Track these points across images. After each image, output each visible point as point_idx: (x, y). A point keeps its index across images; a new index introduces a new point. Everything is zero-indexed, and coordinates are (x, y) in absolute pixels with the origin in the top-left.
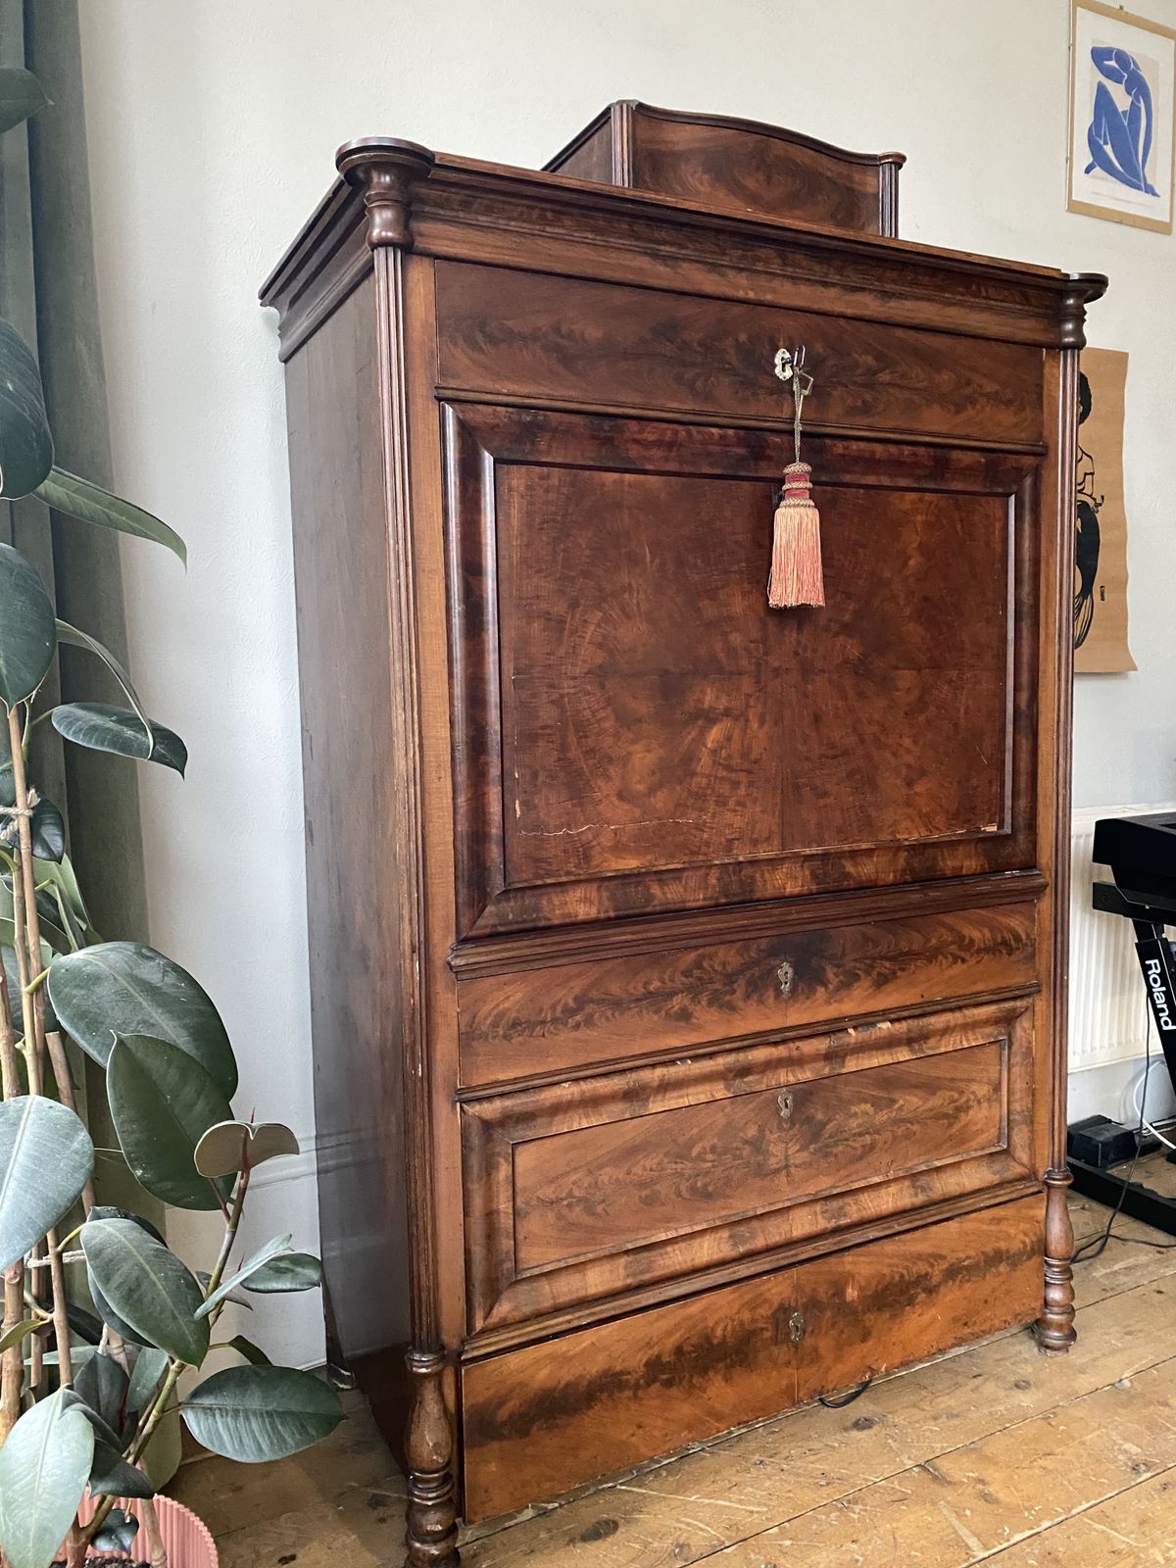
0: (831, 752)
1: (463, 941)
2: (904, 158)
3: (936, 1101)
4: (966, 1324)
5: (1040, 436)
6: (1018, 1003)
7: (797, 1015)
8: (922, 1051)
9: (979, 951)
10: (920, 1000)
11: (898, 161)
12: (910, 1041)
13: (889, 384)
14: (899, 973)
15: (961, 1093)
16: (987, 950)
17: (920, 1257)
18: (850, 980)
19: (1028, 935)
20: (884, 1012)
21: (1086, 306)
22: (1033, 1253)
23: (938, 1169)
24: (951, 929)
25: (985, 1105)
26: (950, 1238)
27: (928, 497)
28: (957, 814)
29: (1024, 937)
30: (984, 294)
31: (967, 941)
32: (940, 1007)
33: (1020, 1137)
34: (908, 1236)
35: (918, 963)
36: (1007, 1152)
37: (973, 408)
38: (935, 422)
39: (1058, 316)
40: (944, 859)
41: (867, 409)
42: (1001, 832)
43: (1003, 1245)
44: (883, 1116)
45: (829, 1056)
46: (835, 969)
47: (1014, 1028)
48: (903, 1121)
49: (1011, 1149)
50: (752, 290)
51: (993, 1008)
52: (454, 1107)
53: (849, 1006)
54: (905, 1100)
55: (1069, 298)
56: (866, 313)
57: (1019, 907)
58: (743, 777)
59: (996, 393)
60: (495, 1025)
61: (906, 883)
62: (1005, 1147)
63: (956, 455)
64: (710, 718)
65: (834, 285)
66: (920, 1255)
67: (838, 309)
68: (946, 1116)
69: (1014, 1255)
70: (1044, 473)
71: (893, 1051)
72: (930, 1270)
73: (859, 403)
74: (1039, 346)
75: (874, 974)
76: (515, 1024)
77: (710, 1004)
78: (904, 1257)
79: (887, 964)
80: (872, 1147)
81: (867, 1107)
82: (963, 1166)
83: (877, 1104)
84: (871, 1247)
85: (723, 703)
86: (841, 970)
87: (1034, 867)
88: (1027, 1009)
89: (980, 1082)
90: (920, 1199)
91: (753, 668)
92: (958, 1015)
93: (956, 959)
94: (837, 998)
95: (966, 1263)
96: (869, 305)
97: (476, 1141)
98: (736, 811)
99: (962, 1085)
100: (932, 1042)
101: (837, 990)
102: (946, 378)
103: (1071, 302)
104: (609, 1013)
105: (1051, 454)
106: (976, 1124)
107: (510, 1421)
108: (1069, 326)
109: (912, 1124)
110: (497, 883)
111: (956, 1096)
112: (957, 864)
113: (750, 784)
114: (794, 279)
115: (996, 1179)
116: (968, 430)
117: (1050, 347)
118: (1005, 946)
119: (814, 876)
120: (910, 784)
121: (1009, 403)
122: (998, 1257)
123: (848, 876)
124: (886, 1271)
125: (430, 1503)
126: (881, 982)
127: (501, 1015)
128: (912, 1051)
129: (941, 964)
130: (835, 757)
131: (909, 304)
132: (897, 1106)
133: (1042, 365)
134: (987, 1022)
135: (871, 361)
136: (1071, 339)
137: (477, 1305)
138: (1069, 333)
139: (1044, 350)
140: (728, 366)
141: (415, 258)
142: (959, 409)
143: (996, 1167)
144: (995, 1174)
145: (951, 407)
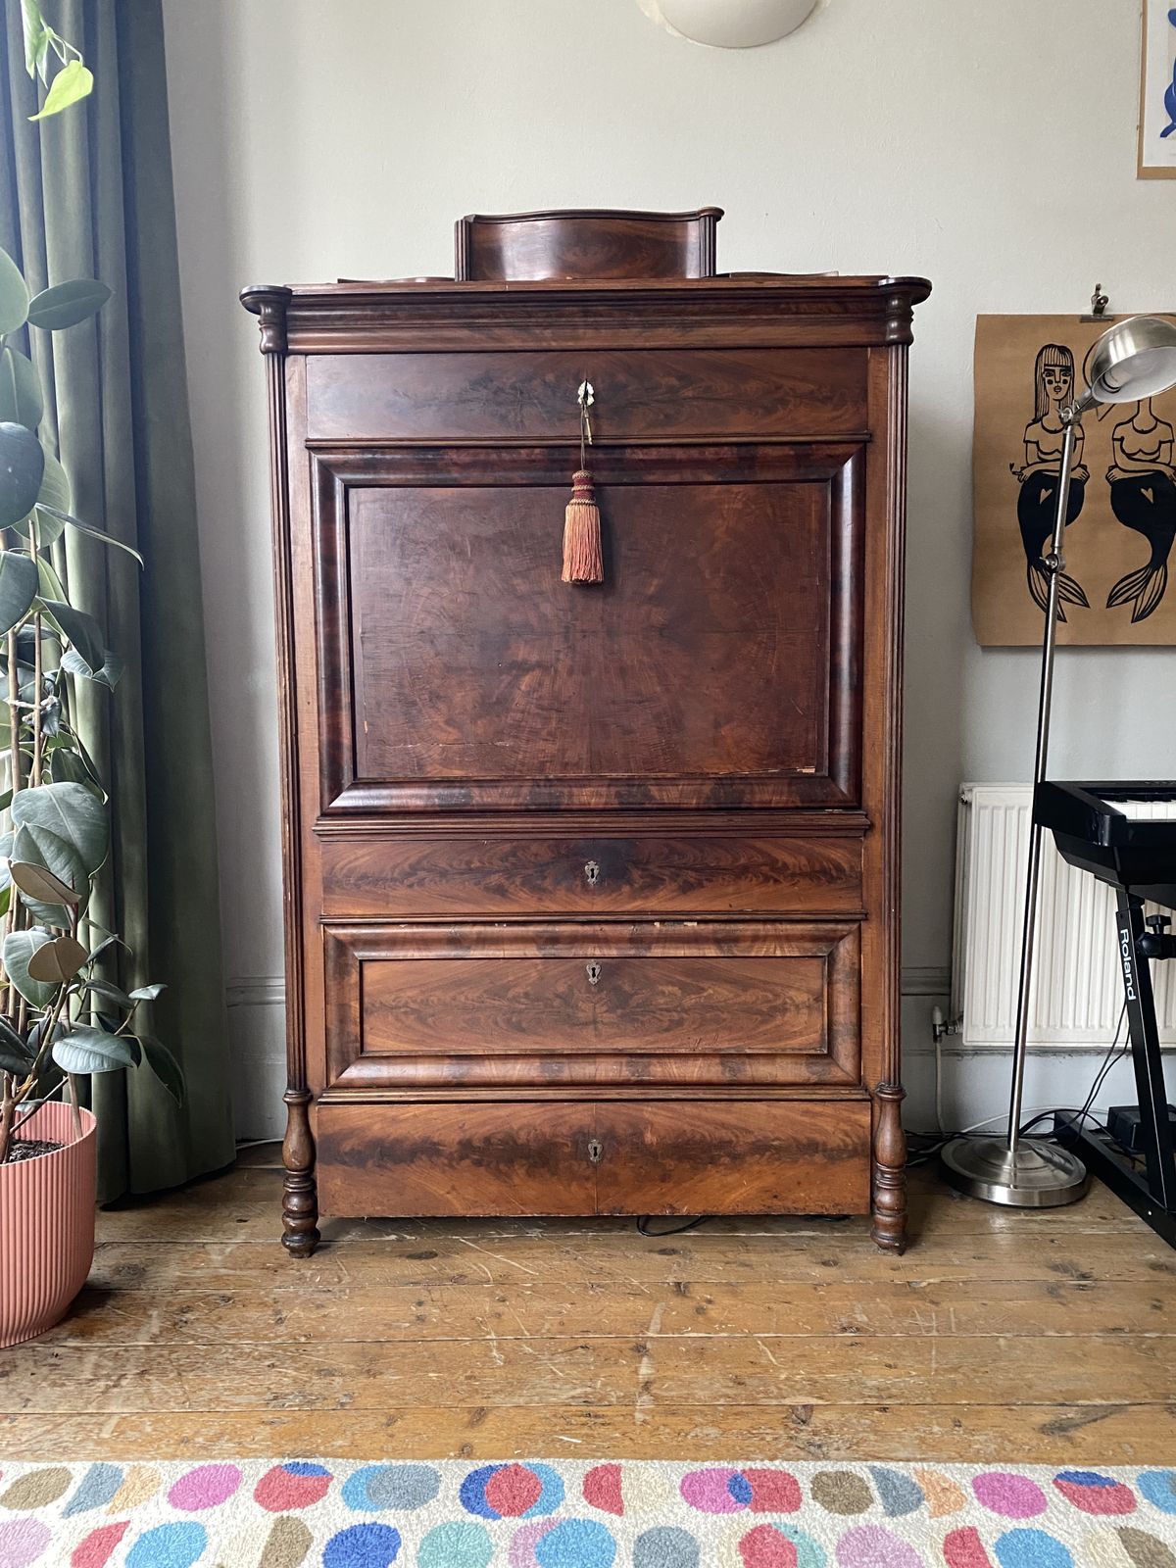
0: (639, 698)
1: (324, 815)
2: (721, 212)
3: (748, 997)
4: (775, 1197)
5: (866, 425)
6: (840, 927)
7: (601, 904)
8: (729, 950)
9: (793, 875)
10: (728, 908)
11: (716, 214)
12: (717, 941)
13: (694, 398)
14: (705, 883)
15: (777, 996)
16: (803, 875)
17: (723, 1126)
18: (653, 884)
19: (852, 867)
20: (688, 913)
21: (913, 308)
22: (854, 1153)
23: (749, 1056)
24: (760, 852)
25: (805, 1011)
26: (759, 1118)
27: (735, 488)
28: (770, 755)
29: (846, 867)
30: (794, 310)
31: (780, 864)
32: (747, 917)
33: (844, 1048)
34: (711, 1104)
35: (726, 878)
36: (830, 1055)
37: (784, 409)
38: (741, 426)
39: (881, 316)
40: (752, 793)
41: (669, 420)
42: (818, 774)
43: (819, 1138)
44: (690, 1001)
45: (633, 940)
46: (640, 873)
47: (837, 948)
48: (712, 1007)
49: (834, 1056)
50: (554, 341)
51: (810, 926)
52: (318, 928)
53: (653, 904)
54: (714, 991)
55: (894, 299)
56: (666, 343)
57: (842, 841)
58: (554, 715)
59: (812, 391)
60: (347, 876)
61: (710, 809)
62: (826, 1052)
63: (761, 451)
64: (523, 668)
65: (634, 325)
66: (723, 1124)
67: (639, 344)
68: (760, 1013)
69: (832, 1150)
70: (870, 458)
71: (702, 947)
72: (734, 1139)
73: (662, 417)
74: (864, 346)
75: (680, 880)
76: (364, 877)
77: (523, 884)
78: (707, 1122)
79: (694, 874)
80: (680, 1023)
81: (676, 989)
82: (778, 1060)
83: (683, 986)
84: (672, 1105)
85: (534, 658)
86: (647, 873)
87: (859, 807)
88: (850, 932)
89: (798, 989)
90: (727, 1077)
91: (562, 630)
92: (769, 926)
93: (767, 879)
94: (643, 895)
95: (774, 1143)
96: (668, 336)
97: (331, 953)
98: (547, 740)
99: (779, 989)
100: (742, 945)
101: (642, 888)
102: (752, 386)
103: (895, 303)
104: (437, 879)
105: (878, 441)
106: (793, 1026)
107: (352, 1153)
108: (894, 325)
109: (723, 1012)
110: (347, 777)
111: (770, 996)
112: (767, 797)
113: (560, 720)
114: (596, 327)
115: (814, 1079)
116: (778, 428)
117: (872, 346)
118: (825, 875)
119: (618, 795)
120: (717, 725)
121: (826, 400)
122: (812, 1147)
123: (652, 797)
124: (686, 1127)
125: (290, 1190)
126: (686, 888)
127: (351, 871)
128: (721, 949)
129: (751, 880)
130: (640, 702)
131: (711, 330)
132: (705, 994)
133: (866, 362)
134: (802, 938)
135: (674, 381)
136: (895, 337)
137: (333, 1065)
138: (893, 331)
139: (869, 349)
140: (536, 401)
141: (292, 357)
142: (769, 411)
143: (815, 1069)
144: (814, 1074)
145: (760, 411)
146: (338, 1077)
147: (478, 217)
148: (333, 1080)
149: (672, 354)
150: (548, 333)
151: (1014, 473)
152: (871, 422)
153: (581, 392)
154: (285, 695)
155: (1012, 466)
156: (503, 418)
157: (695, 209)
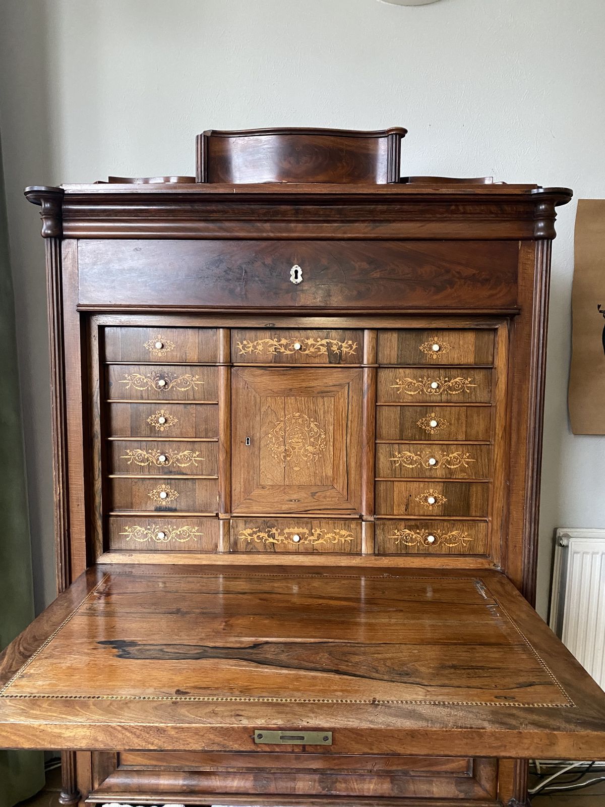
2: (405, 131)
5: (516, 302)
11: (401, 133)
13: (381, 278)
21: (557, 209)
23: (412, 777)
30: (462, 211)
33: (486, 773)
36: (475, 779)
37: (451, 288)
38: (417, 300)
39: (531, 218)
41: (361, 295)
49: (477, 778)
50: (272, 232)
55: (542, 205)
56: (360, 235)
59: (474, 275)
62: (471, 775)
65: (335, 221)
67: (339, 235)
73: (356, 292)
74: (518, 240)
82: (435, 780)
90: (396, 792)
96: (362, 230)
102: (426, 270)
103: (542, 207)
105: (525, 314)
108: (541, 225)
114: (305, 221)
115: (461, 795)
116: (446, 303)
117: (523, 239)
121: (485, 282)
131: (396, 225)
133: (517, 252)
135: (365, 265)
136: (542, 233)
137: (96, 775)
138: (539, 230)
139: (520, 242)
140: (257, 279)
141: (67, 241)
142: (439, 290)
143: (463, 788)
144: (461, 792)
145: (433, 288)
146: (100, 785)
147: (214, 132)
148: (96, 786)
149: (363, 244)
150: (267, 225)
151: (601, 312)
152: (520, 301)
153: (292, 272)
154: (60, 500)
155: (599, 306)
156: (232, 292)
157: (386, 128)
